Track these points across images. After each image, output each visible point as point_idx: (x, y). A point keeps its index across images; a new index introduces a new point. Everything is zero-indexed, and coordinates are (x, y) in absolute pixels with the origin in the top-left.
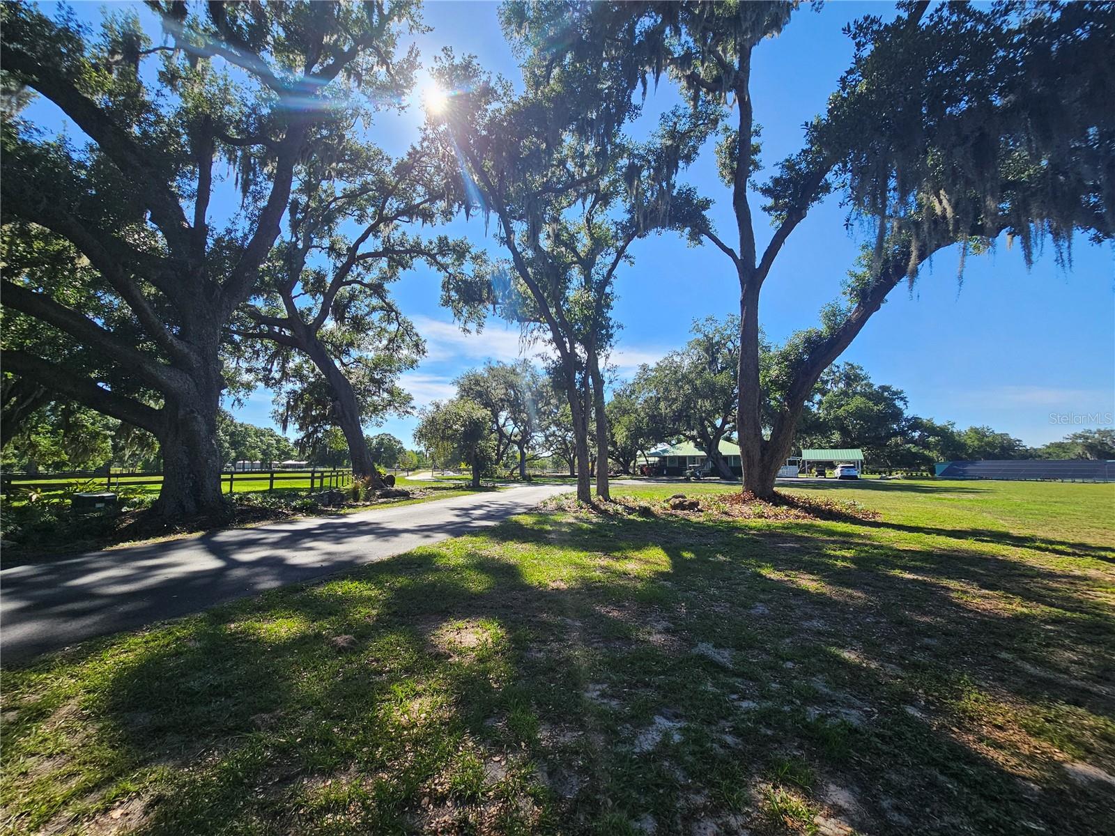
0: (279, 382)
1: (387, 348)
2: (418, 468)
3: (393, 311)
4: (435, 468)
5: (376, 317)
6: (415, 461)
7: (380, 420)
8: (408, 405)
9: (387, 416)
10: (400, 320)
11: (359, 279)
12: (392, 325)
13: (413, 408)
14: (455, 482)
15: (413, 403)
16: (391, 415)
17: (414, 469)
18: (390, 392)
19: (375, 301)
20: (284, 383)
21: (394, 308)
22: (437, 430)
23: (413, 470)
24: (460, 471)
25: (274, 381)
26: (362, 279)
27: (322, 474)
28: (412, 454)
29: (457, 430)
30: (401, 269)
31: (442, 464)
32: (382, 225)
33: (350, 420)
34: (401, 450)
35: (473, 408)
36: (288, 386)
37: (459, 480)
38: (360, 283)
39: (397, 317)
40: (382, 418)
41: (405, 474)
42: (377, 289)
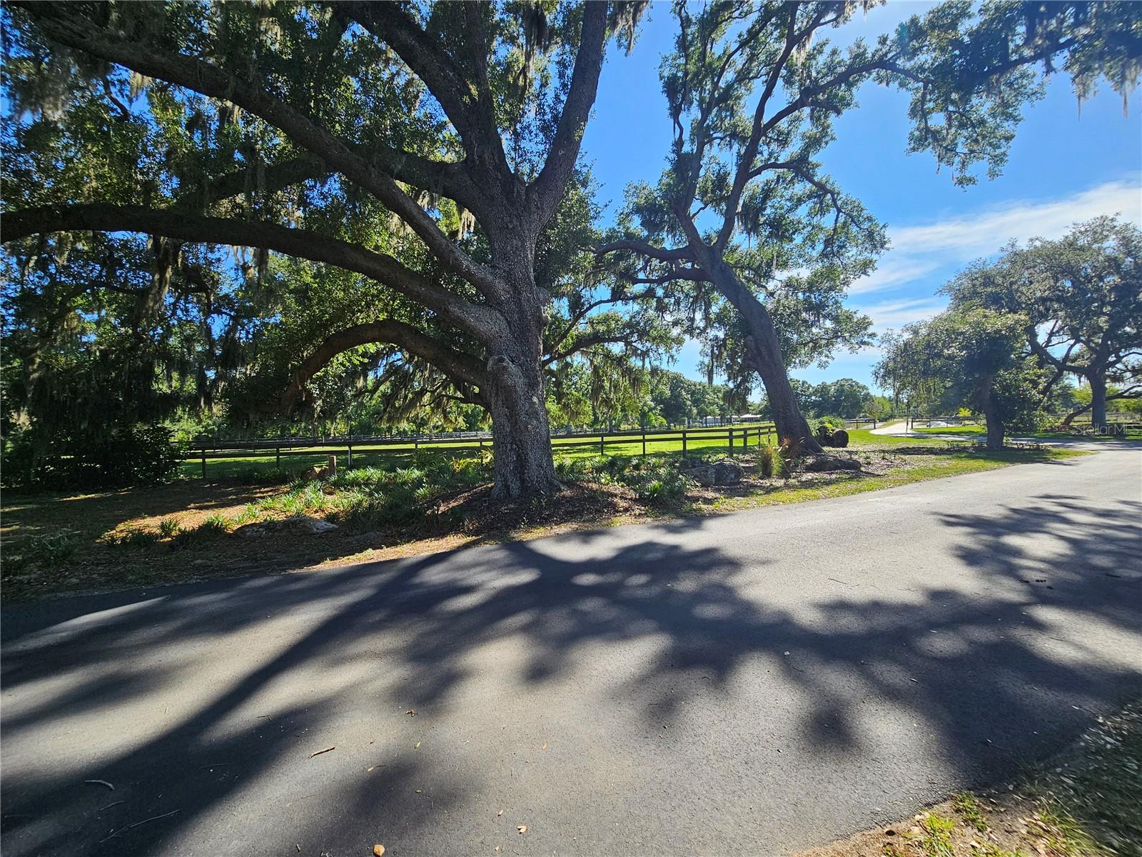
0: (704, 331)
1: (824, 255)
2: (892, 417)
3: (827, 191)
4: (916, 417)
5: (802, 211)
6: (887, 408)
7: (824, 359)
8: (863, 332)
9: (834, 353)
10: (839, 203)
11: (773, 160)
12: (827, 215)
13: (873, 335)
14: (951, 438)
15: (871, 330)
16: (840, 351)
17: (887, 419)
18: (836, 319)
19: (801, 188)
20: (708, 331)
21: (828, 187)
22: (915, 363)
23: (885, 420)
24: (958, 420)
25: (698, 331)
26: (777, 159)
27: (745, 432)
28: (882, 400)
29: (951, 357)
30: (833, 116)
31: (928, 412)
32: (794, 51)
33: (767, 357)
34: (868, 397)
35: (985, 316)
36: (712, 333)
37: (958, 434)
38: (775, 166)
39: (834, 201)
40: (827, 356)
41: (872, 426)
42: (800, 167)
